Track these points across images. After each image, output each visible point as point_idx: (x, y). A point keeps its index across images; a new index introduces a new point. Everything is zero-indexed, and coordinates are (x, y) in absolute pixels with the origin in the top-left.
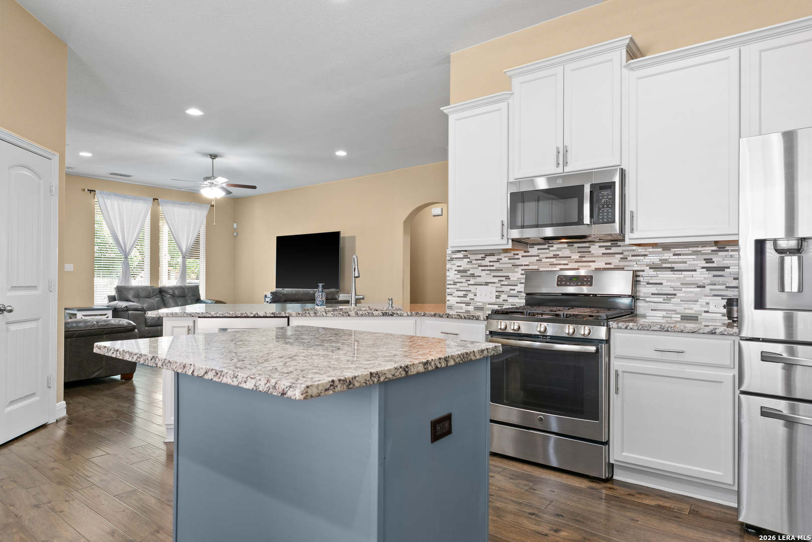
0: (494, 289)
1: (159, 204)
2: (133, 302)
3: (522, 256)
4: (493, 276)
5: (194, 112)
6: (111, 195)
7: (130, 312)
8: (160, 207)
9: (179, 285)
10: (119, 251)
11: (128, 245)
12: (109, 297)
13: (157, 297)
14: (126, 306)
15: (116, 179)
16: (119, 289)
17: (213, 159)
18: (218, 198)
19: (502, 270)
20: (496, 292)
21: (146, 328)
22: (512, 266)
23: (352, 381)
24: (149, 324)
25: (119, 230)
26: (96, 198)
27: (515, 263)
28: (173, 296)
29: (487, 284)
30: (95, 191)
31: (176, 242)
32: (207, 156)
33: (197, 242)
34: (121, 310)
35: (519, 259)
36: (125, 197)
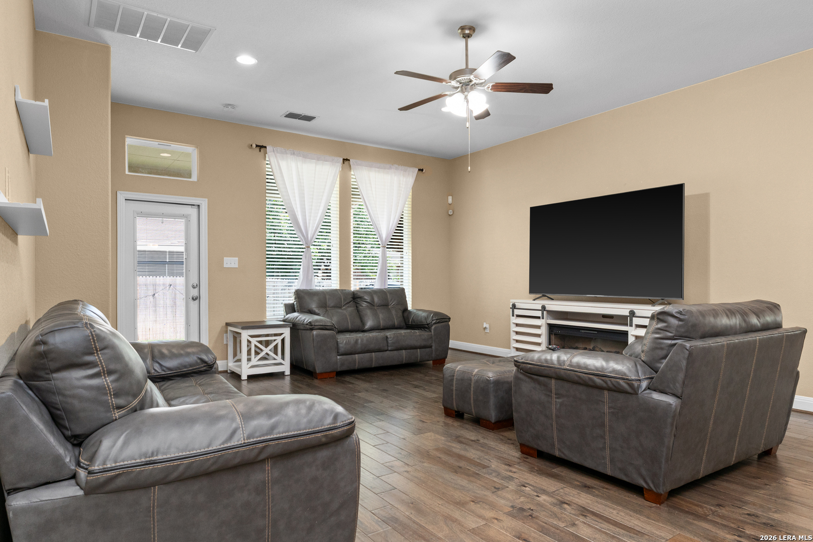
1: (350, 166)
2: (318, 314)
6: (287, 154)
7: (315, 332)
8: (352, 173)
10: (299, 237)
11: (311, 225)
12: (287, 306)
13: (350, 307)
14: (310, 322)
16: (299, 294)
21: (338, 357)
24: (342, 350)
25: (298, 206)
26: (267, 159)
28: (371, 304)
30: (266, 147)
33: (400, 227)
34: (302, 327)
36: (305, 157)
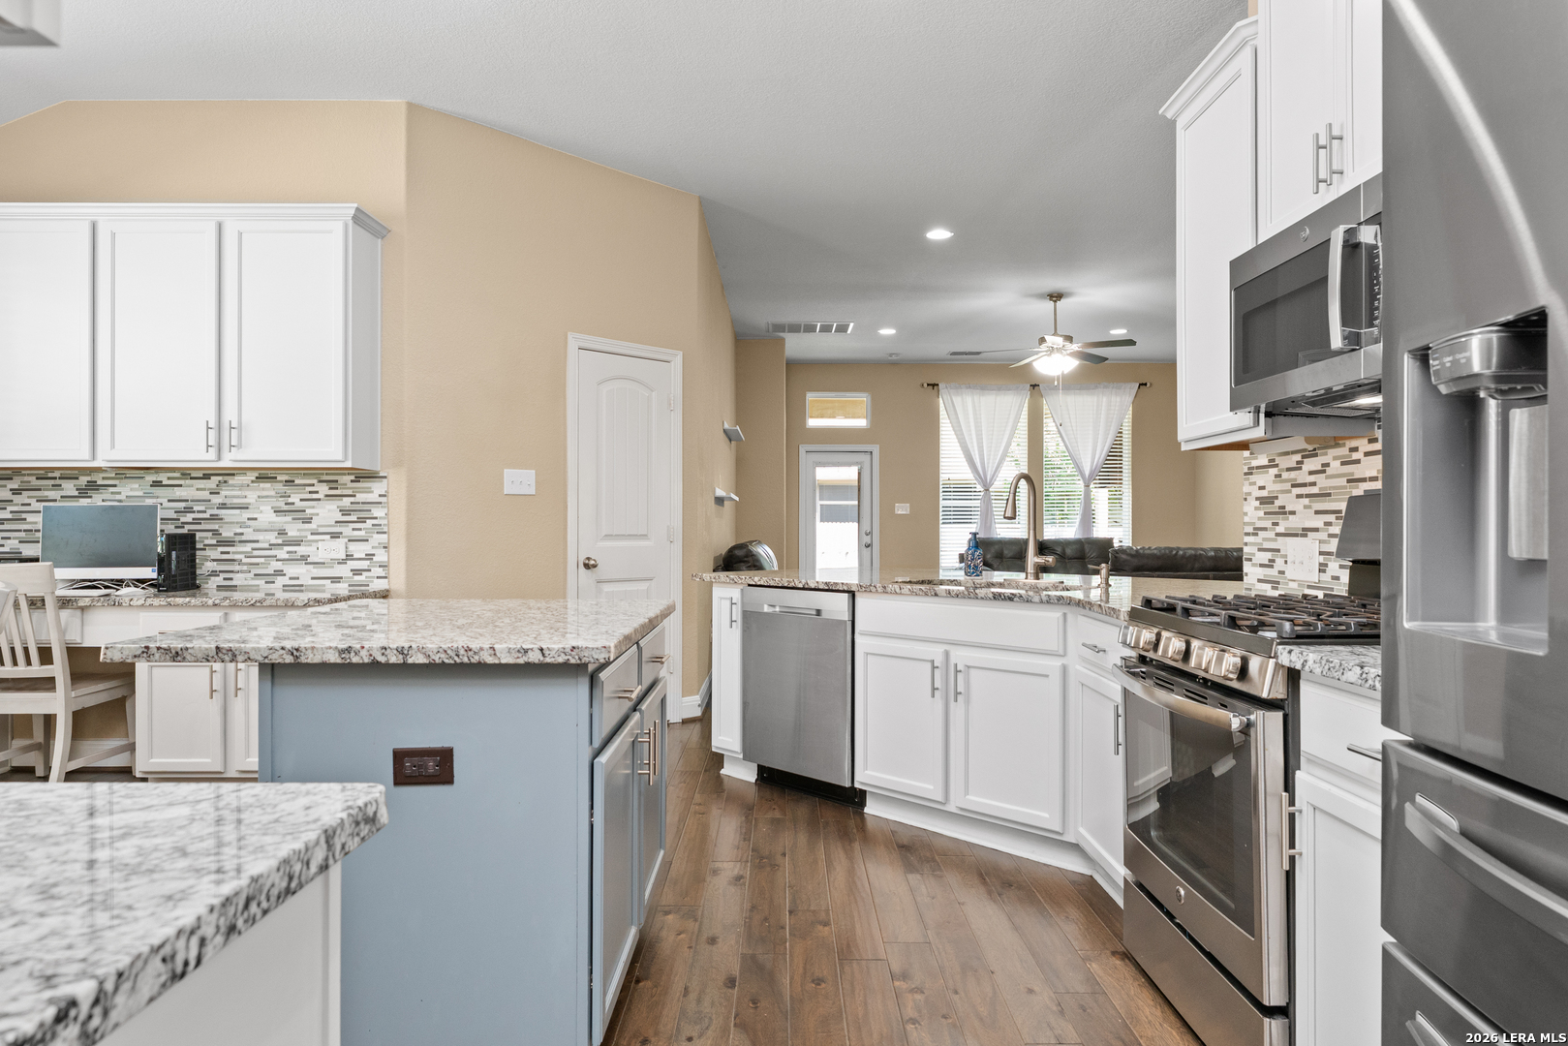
0: (1316, 548)
1: (1041, 395)
3: (1367, 454)
4: (1317, 512)
5: (939, 234)
6: (961, 388)
8: (1044, 400)
9: (1079, 536)
10: (976, 479)
15: (961, 360)
17: (1055, 301)
18: (1065, 372)
19: (1329, 495)
20: (1321, 553)
22: (1349, 481)
23: (180, 653)
26: (940, 397)
27: (1352, 474)
29: (1305, 532)
30: (938, 385)
31: (1073, 459)
32: (1045, 298)
35: (1358, 462)
36: (984, 388)
